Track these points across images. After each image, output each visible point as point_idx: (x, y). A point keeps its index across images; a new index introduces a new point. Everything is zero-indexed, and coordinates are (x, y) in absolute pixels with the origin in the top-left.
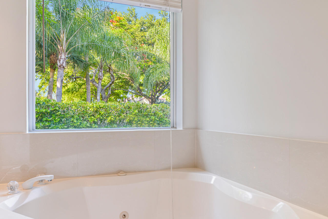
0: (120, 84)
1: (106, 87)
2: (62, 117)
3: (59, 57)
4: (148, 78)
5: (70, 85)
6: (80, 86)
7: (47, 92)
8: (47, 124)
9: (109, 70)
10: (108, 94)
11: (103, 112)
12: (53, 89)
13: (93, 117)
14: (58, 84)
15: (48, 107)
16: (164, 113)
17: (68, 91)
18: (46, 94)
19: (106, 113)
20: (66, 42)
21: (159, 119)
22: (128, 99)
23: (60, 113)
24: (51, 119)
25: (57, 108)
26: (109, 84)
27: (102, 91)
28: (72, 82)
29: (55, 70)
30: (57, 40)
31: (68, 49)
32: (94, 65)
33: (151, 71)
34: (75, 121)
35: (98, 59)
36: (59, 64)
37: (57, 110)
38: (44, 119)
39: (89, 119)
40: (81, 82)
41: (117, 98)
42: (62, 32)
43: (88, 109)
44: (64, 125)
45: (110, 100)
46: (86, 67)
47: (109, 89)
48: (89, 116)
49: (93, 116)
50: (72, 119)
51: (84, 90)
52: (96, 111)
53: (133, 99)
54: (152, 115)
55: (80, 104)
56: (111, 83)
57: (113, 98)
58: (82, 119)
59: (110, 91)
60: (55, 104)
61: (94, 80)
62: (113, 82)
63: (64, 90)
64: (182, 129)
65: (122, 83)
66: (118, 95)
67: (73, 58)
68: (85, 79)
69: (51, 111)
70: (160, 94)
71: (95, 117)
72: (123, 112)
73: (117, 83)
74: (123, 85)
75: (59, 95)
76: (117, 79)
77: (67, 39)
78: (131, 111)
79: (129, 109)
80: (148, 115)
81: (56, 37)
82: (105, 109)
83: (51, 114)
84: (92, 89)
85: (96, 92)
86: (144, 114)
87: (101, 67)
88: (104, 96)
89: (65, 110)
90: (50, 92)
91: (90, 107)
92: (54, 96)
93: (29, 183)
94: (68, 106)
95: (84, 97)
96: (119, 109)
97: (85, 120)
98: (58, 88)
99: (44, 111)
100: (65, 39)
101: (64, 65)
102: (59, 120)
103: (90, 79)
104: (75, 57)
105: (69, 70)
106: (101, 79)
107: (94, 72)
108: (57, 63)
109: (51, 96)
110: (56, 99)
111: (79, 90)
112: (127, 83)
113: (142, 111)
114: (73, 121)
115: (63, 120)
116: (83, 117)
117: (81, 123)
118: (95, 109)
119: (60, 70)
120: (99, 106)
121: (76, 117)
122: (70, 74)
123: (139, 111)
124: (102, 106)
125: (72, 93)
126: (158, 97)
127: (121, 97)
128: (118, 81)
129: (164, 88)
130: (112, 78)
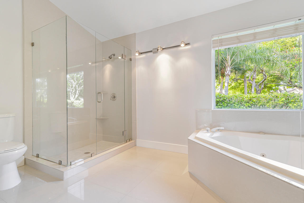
0: (272, 79)
1: (260, 83)
2: (228, 103)
3: (226, 70)
5: (233, 84)
6: (240, 84)
7: (219, 90)
8: (220, 107)
9: (262, 71)
10: (261, 87)
11: (255, 100)
12: (223, 87)
13: (247, 103)
14: (226, 84)
15: (220, 98)
17: (232, 88)
18: (219, 91)
19: (257, 101)
20: (231, 60)
22: (280, 90)
23: (227, 101)
24: (222, 104)
25: (225, 99)
26: (262, 81)
27: (256, 86)
28: (235, 82)
29: (224, 77)
30: (225, 60)
31: (231, 64)
32: (250, 70)
34: (236, 106)
35: (252, 66)
36: (226, 74)
37: (225, 100)
38: (218, 104)
39: (245, 105)
40: (241, 82)
41: (270, 90)
42: (228, 55)
43: (244, 99)
44: (229, 107)
45: (263, 92)
46: (244, 72)
47: (262, 84)
48: (245, 103)
50: (234, 104)
51: (243, 86)
52: (250, 100)
53: (285, 90)
55: (239, 96)
57: (266, 90)
58: (240, 104)
59: (263, 85)
60: (224, 97)
61: (250, 80)
62: (265, 80)
63: (229, 87)
65: (274, 79)
66: (270, 88)
67: (235, 69)
68: (243, 80)
69: (222, 100)
71: (249, 103)
72: (271, 100)
73: (270, 80)
74: (275, 80)
75: (227, 91)
76: (269, 77)
77: (231, 58)
79: (277, 98)
80: (296, 101)
81: (224, 59)
82: (256, 98)
83: (222, 102)
84: (249, 85)
85: (251, 87)
86: (291, 101)
87: (254, 71)
88: (258, 89)
89: (230, 99)
90: (221, 89)
91: (246, 98)
92: (223, 92)
93: (214, 129)
94: (231, 97)
95: (243, 91)
96: (268, 98)
97: (242, 105)
98: (225, 87)
99: (218, 100)
100: (230, 59)
101: (229, 74)
102: (226, 105)
103: (247, 79)
104: (236, 68)
105: (233, 76)
106: (255, 78)
107: (250, 74)
108: (225, 73)
109: (222, 92)
110: (225, 93)
111: (240, 87)
112: (278, 78)
113: (290, 98)
114: (234, 106)
115: (229, 105)
116: (241, 103)
117: (239, 107)
118: (249, 99)
119: (227, 77)
120: (252, 96)
121: (236, 103)
122: (233, 78)
123: (286, 99)
124: (254, 97)
125: (235, 89)
127: (274, 89)
130: (264, 76)
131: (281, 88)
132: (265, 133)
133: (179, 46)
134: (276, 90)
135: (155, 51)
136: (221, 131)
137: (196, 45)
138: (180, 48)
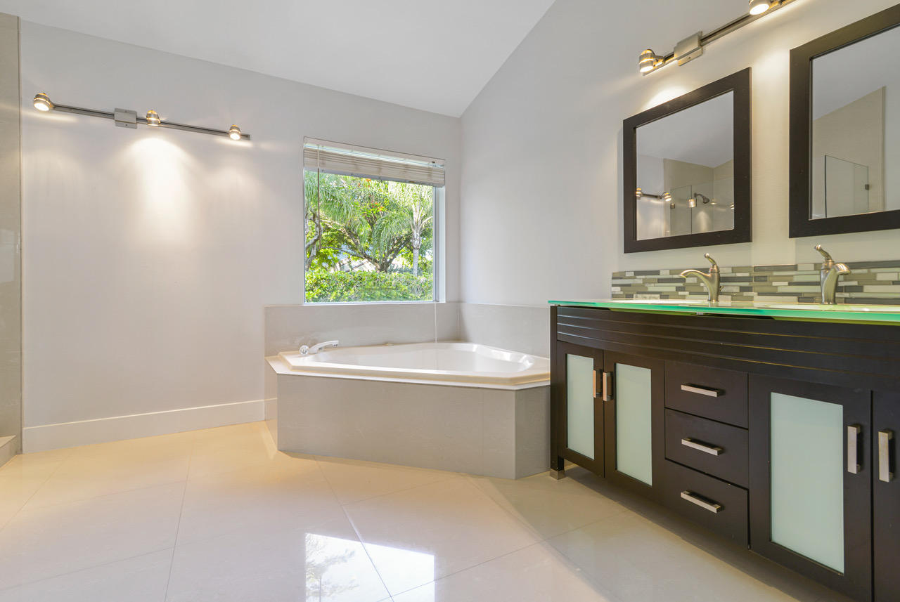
0: (329, 238)
4: (380, 234)
9: (314, 218)
11: (325, 285)
16: (410, 286)
21: (403, 294)
22: (340, 263)
26: (313, 240)
33: (383, 223)
41: (322, 262)
49: (312, 290)
52: (316, 284)
53: (349, 263)
54: (376, 289)
56: (316, 238)
62: (319, 237)
64: (445, 302)
65: (332, 237)
66: (324, 257)
70: (394, 256)
73: (325, 238)
74: (333, 240)
76: (324, 231)
78: (364, 284)
112: (340, 237)
124: (324, 277)
126: (391, 260)
127: (329, 260)
128: (325, 234)
129: (400, 246)
130: (318, 230)
131: (343, 258)
132: (394, 344)
133: (225, 134)
134: (332, 263)
135: (135, 121)
136: (325, 351)
137: (266, 146)
138: (221, 140)
